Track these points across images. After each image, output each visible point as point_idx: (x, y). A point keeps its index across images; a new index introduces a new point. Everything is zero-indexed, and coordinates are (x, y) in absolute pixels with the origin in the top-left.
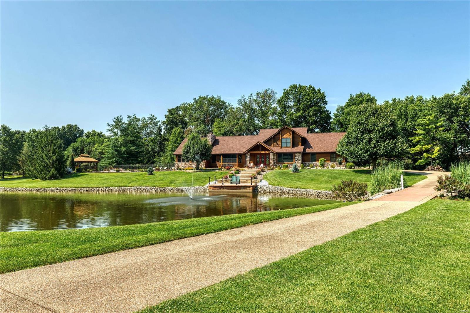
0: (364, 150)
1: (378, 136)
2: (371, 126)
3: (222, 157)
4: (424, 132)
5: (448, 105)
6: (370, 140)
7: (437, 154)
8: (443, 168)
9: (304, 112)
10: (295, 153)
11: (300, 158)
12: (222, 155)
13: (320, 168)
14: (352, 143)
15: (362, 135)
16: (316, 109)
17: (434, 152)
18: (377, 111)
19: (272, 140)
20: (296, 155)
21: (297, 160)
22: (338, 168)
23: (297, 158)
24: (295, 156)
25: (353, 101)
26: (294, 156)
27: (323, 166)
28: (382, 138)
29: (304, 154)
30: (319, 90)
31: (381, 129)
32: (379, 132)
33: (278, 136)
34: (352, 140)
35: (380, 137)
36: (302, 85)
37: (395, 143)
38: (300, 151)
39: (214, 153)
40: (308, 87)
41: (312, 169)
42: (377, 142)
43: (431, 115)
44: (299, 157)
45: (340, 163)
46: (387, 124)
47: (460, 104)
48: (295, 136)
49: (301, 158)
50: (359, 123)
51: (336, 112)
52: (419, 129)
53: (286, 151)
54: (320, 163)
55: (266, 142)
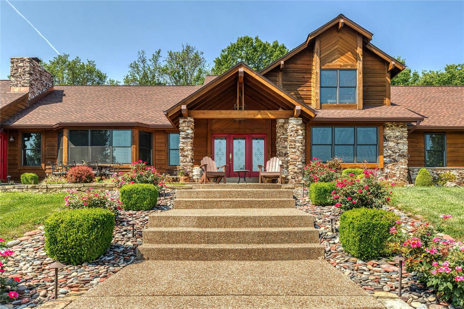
3: (65, 139)
10: (383, 124)
11: (404, 147)
12: (66, 132)
20: (388, 132)
21: (390, 156)
23: (391, 144)
24: (385, 138)
26: (380, 137)
38: (407, 116)
39: (34, 123)
49: (406, 147)
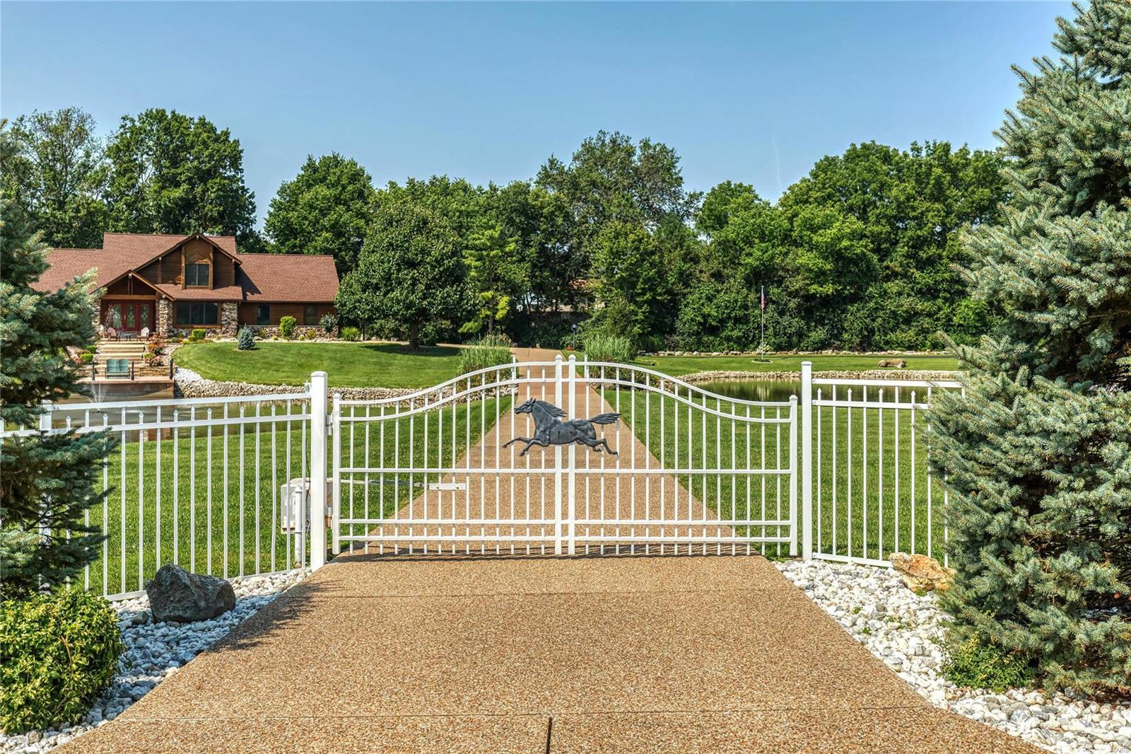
0: (404, 303)
1: (430, 276)
2: (416, 255)
4: (478, 263)
5: (524, 209)
6: (415, 282)
7: (504, 312)
8: (514, 341)
9: (193, 189)
10: (222, 302)
11: (235, 315)
13: (283, 341)
14: (377, 288)
15: (399, 270)
16: (224, 185)
17: (499, 307)
18: (425, 222)
19: (159, 267)
20: (225, 306)
21: (226, 320)
22: (325, 341)
23: (227, 313)
24: (223, 310)
25: (315, 174)
26: (219, 310)
27: (288, 334)
28: (438, 280)
29: (243, 306)
30: (227, 134)
31: (436, 261)
32: (433, 267)
33: (174, 257)
34: (375, 281)
35: (434, 278)
36: (180, 112)
37: (462, 292)
38: (235, 298)
40: (196, 121)
41: (264, 341)
42: (428, 287)
43: (493, 227)
44: (230, 313)
45: (329, 330)
46: (447, 253)
47: (542, 207)
48: (220, 258)
50: (391, 244)
51: (278, 198)
52: (471, 255)
53: (200, 298)
54: (284, 326)
55: (141, 271)
